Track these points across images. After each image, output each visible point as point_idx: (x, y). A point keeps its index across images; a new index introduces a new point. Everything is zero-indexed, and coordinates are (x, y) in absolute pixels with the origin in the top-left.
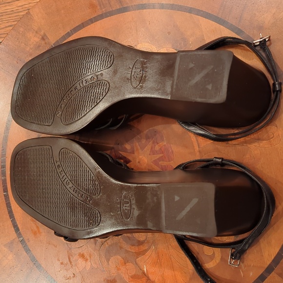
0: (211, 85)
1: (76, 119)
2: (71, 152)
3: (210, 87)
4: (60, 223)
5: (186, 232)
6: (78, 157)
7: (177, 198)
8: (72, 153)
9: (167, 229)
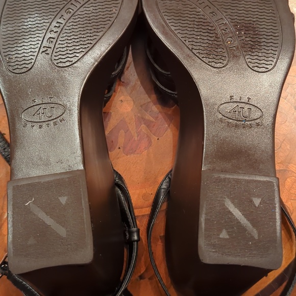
0: (228, 237)
1: (166, 18)
2: (118, 9)
3: (224, 235)
4: (6, 6)
5: (13, 222)
6: (111, 23)
7: (63, 200)
8: (117, 12)
9: (14, 188)
